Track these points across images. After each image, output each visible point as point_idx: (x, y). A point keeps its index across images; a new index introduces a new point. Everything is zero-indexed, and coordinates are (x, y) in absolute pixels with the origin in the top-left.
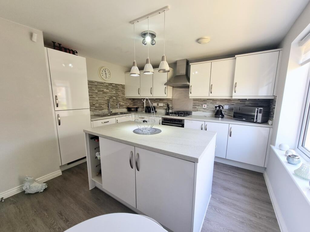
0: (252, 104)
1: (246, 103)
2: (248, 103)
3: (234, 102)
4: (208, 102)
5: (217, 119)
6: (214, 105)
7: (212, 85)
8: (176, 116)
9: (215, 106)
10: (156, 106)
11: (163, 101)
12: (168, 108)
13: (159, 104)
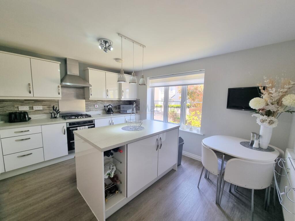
4: (98, 102)
5: (109, 115)
7: (107, 90)
9: (104, 105)
10: (27, 111)
11: (41, 103)
12: (54, 111)
13: (34, 107)
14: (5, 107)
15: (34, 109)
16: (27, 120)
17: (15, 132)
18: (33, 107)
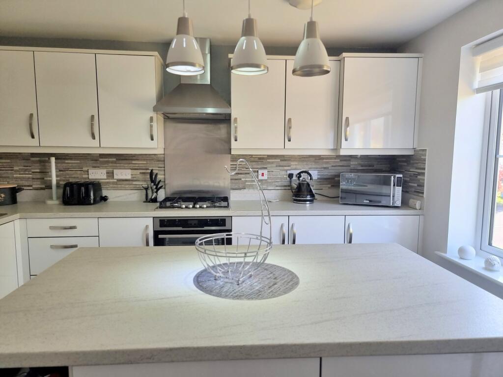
0: (362, 166)
1: (352, 163)
2: (355, 165)
3: (327, 163)
4: (269, 163)
6: (286, 171)
7: (290, 120)
8: (194, 207)
9: (289, 172)
10: (101, 181)
11: (130, 164)
12: (153, 184)
13: (115, 171)
14: (67, 170)
15: (115, 177)
16: (92, 202)
17: (52, 228)
18: (113, 173)
